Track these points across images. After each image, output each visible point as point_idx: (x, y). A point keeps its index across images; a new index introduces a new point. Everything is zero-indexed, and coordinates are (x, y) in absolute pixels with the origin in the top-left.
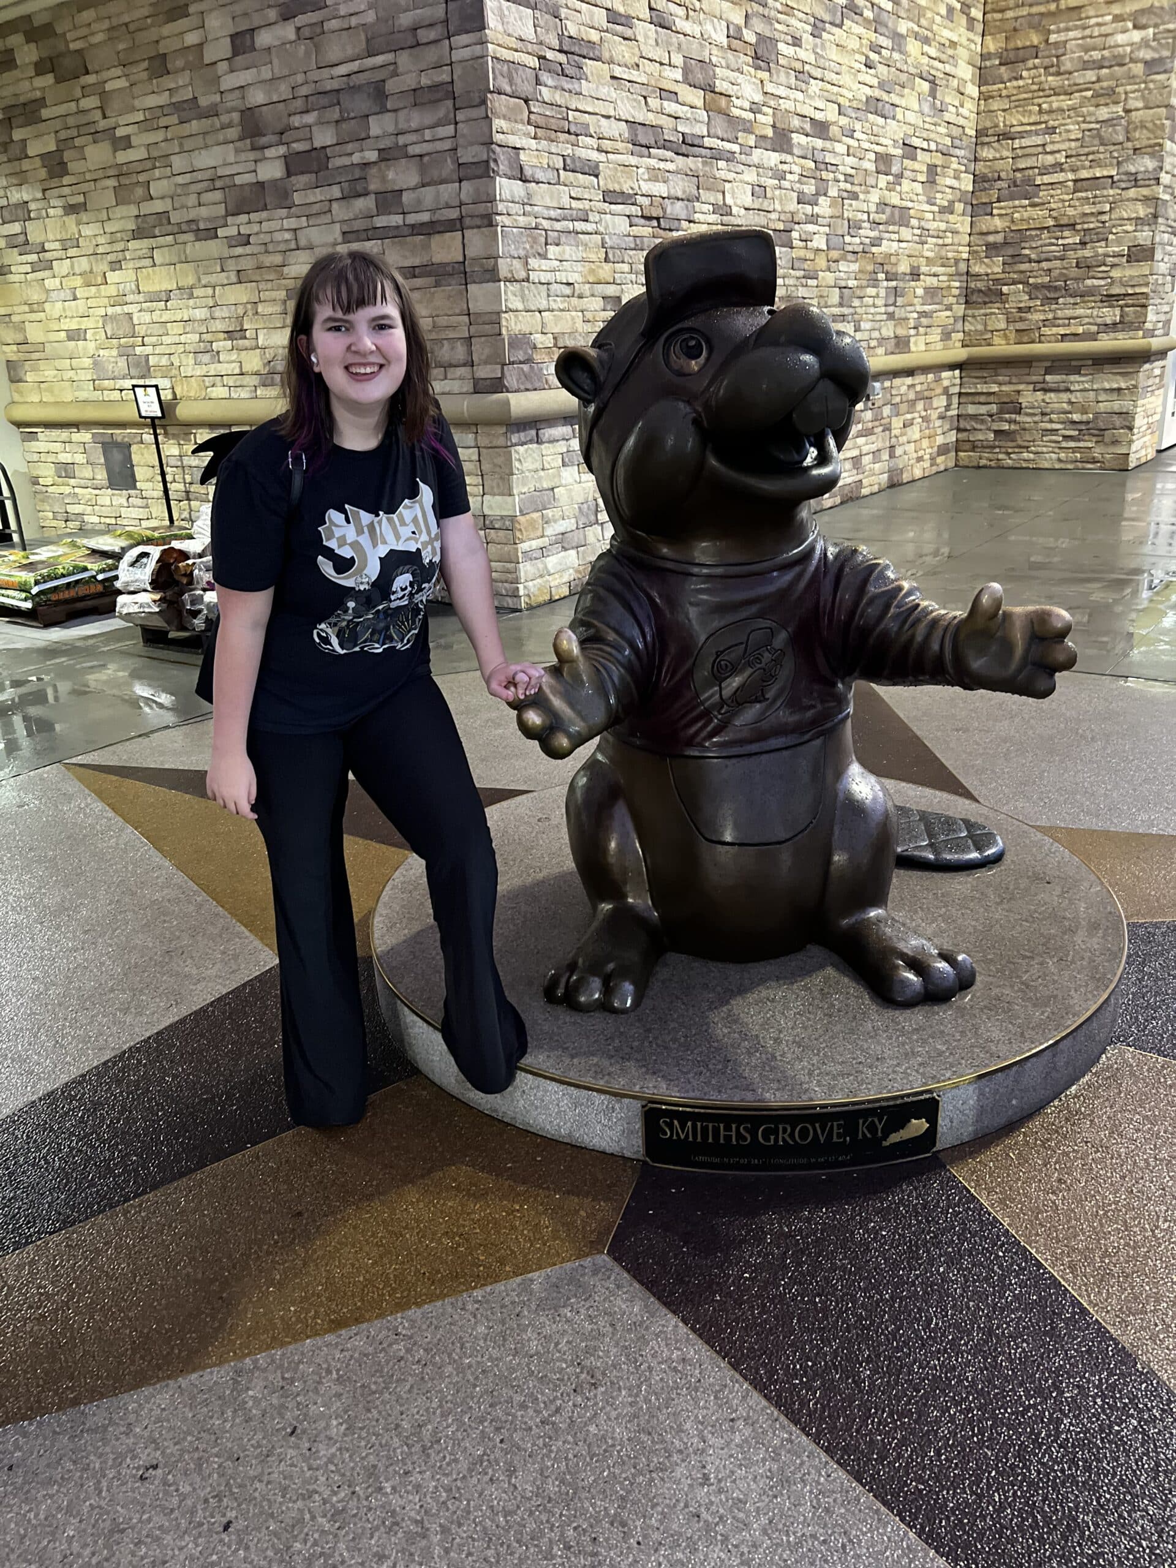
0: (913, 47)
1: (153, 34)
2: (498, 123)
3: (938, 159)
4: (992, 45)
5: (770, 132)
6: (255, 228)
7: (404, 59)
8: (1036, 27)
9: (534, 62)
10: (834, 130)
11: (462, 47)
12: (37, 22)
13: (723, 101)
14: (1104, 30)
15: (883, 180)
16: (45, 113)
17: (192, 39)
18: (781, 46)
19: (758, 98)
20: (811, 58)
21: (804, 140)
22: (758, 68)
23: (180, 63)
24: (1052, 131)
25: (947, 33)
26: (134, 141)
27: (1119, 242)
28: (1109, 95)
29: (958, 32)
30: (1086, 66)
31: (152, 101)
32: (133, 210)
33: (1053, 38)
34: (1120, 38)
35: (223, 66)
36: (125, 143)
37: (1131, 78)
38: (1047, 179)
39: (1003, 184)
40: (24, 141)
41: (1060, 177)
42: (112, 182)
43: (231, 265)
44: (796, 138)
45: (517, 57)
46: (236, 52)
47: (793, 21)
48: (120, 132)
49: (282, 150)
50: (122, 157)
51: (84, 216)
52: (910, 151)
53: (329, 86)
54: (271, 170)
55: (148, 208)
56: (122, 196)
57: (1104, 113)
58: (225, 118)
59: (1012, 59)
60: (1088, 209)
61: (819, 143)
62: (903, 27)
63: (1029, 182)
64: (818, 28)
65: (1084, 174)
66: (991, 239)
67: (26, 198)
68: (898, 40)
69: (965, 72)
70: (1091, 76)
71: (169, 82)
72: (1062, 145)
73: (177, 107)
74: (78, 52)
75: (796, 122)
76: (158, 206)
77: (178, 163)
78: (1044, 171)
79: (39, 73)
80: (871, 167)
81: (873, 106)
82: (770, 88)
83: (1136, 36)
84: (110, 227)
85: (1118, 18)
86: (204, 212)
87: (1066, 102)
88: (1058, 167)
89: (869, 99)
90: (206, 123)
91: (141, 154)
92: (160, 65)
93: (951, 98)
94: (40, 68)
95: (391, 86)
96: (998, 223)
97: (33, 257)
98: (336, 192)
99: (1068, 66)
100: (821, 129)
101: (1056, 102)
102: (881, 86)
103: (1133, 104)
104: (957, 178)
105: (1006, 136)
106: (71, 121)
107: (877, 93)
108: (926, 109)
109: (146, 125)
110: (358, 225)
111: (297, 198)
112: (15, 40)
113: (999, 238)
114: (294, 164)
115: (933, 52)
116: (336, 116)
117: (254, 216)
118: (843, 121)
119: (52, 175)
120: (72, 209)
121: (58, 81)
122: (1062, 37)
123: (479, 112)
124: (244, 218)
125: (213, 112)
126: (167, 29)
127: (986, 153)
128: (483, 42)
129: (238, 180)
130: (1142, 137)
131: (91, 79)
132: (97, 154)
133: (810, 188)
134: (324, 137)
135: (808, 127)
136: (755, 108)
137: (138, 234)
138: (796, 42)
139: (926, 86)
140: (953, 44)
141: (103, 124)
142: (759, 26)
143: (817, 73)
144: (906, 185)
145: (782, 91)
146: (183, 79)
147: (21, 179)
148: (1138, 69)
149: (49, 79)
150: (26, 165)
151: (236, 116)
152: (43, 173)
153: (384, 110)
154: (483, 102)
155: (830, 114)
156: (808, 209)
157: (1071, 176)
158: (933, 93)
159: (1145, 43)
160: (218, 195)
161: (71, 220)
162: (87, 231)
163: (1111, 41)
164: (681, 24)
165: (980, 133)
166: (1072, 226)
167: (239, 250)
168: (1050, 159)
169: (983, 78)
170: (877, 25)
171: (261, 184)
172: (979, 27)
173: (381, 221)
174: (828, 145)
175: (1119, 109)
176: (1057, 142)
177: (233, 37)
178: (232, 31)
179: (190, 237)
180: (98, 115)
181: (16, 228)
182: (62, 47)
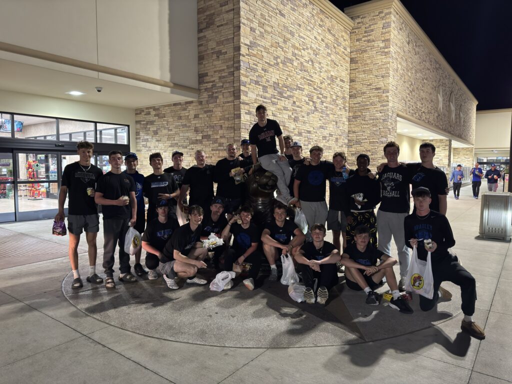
0: (331, 116)
1: (179, 112)
2: (242, 133)
3: (338, 137)
4: (351, 114)
5: (297, 133)
6: (194, 147)
7: (226, 122)
8: (360, 111)
9: (250, 123)
10: (312, 132)
11: (237, 121)
12: (156, 108)
13: (287, 128)
14: (374, 113)
15: (324, 141)
16: (155, 123)
17: (187, 114)
18: (300, 118)
19: (295, 127)
20: (307, 120)
21: (305, 134)
22: (294, 122)
23: (184, 118)
24: (364, 132)
25: (339, 113)
26: (173, 130)
27: (380, 155)
28: (376, 125)
29: (343, 112)
30: (370, 120)
31: (177, 124)
32: (171, 142)
33: (363, 114)
34: (377, 115)
35: (192, 120)
36: (171, 130)
37: (380, 122)
38: (364, 141)
39: (354, 142)
40: (150, 128)
41: (366, 141)
42: (167, 137)
43: (189, 153)
44: (303, 134)
45: (246, 123)
46: (195, 117)
47: (303, 113)
48: (170, 128)
49: (202, 134)
50: (170, 133)
51: (160, 142)
52: (331, 135)
53: (212, 125)
54: (199, 138)
55: (174, 142)
56: (168, 139)
57: (375, 129)
58: (191, 128)
59: (355, 117)
60: (373, 148)
61: (309, 135)
62: (328, 112)
63: (360, 141)
64: (308, 114)
65: (371, 141)
66: (352, 152)
67: (148, 138)
68: (327, 115)
69: (345, 119)
70: (372, 121)
71: (181, 121)
72: (366, 135)
73: (182, 125)
74: (164, 114)
75: (303, 131)
76: (176, 142)
77: (181, 135)
78: (363, 139)
79: (155, 116)
80: (321, 139)
81: (321, 127)
82: (297, 125)
83: (381, 114)
84: (165, 145)
85: (376, 111)
86: (185, 143)
87: (366, 126)
88: (366, 139)
89: (320, 126)
90: (188, 129)
91: (174, 132)
92: (180, 118)
93: (341, 125)
94: (155, 115)
95: (223, 126)
96: (354, 149)
97: (147, 149)
98: (211, 142)
99: (366, 119)
100: (309, 132)
101: (364, 126)
102: (323, 124)
103: (380, 127)
104: (343, 140)
105: (354, 132)
106: (160, 125)
107: (322, 125)
108: (335, 127)
109: (175, 128)
110: (215, 148)
111: (204, 143)
112: (151, 110)
113: (354, 152)
114: (203, 137)
115: (336, 116)
116: (213, 130)
117: (195, 145)
118: (314, 130)
119: (154, 134)
120: (157, 141)
121: (159, 118)
122: (365, 114)
123: (239, 132)
124: (193, 145)
125: (189, 127)
126: (182, 112)
127: (350, 135)
128: (240, 121)
129: (193, 139)
130: (383, 134)
131: (166, 118)
132: (165, 132)
133: (307, 143)
134: (210, 133)
135: (306, 132)
136: (294, 129)
137: (170, 146)
138: (303, 117)
139: (335, 123)
140: (341, 115)
141: (167, 127)
142: (295, 115)
143: (307, 122)
144: (330, 142)
145: (300, 126)
146: (184, 121)
147: (148, 134)
148: (381, 121)
149: (157, 117)
150: (149, 132)
151: (194, 128)
152: (153, 134)
153: (222, 130)
154: (240, 130)
155: (311, 129)
156: (306, 147)
157: (368, 141)
158: (336, 124)
159: (382, 116)
160: (188, 141)
161: (157, 143)
162: (160, 145)
163: (375, 115)
164: (278, 116)
165: (349, 131)
166: (369, 151)
167: (191, 151)
168: (364, 137)
169: (349, 121)
170: (322, 112)
171: (197, 140)
172: (348, 111)
173: (219, 148)
174: (311, 135)
175: (378, 128)
176: (365, 134)
177: (195, 115)
178: (195, 114)
179: (181, 148)
180: (166, 125)
181: (145, 143)
182: (161, 112)
